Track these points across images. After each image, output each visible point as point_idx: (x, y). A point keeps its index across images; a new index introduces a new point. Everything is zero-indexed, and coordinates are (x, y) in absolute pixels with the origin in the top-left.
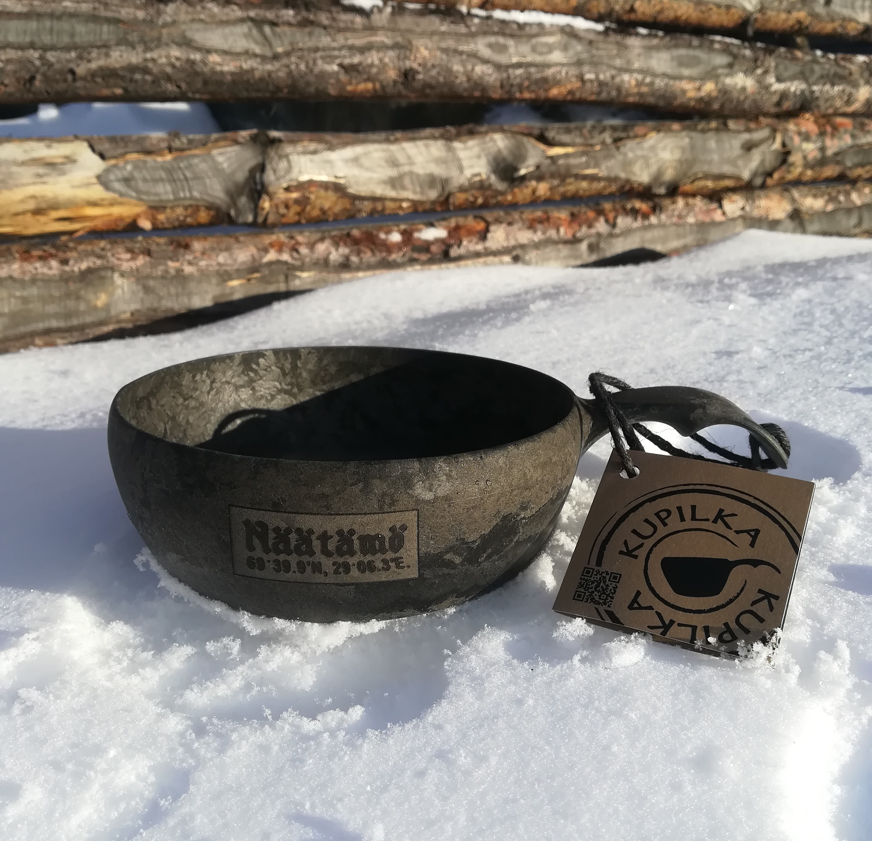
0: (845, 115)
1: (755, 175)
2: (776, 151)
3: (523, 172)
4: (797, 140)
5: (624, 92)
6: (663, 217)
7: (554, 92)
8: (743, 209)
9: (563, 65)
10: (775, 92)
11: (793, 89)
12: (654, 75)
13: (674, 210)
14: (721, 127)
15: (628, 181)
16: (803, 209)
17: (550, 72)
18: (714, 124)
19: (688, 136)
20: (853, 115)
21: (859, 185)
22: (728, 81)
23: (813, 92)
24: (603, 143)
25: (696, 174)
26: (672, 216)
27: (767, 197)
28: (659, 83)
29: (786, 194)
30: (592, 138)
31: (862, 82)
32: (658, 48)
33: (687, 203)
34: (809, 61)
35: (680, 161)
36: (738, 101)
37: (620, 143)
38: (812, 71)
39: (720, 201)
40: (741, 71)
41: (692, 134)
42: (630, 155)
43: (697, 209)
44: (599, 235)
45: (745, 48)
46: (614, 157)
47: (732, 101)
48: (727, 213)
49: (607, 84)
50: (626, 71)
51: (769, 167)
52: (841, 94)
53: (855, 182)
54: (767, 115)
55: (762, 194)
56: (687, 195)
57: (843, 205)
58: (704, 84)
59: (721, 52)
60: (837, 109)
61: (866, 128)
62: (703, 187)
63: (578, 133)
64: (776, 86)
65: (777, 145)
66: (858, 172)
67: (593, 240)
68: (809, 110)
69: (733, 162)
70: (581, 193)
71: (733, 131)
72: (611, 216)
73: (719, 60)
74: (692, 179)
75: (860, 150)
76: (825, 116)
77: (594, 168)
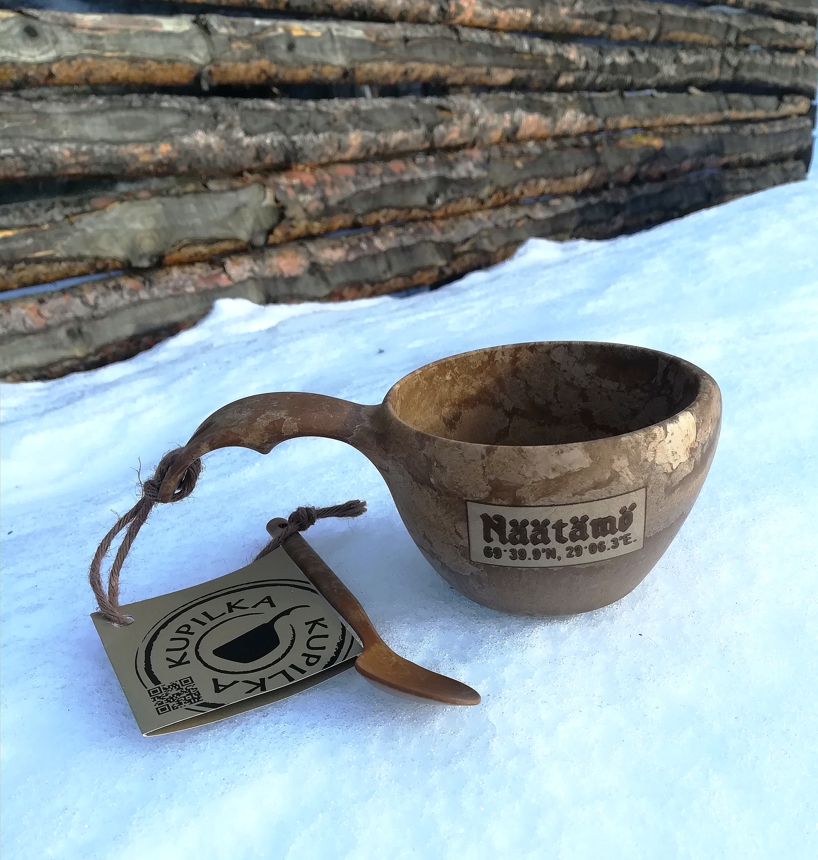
0: (343, 162)
1: (253, 234)
2: (267, 207)
4: (291, 193)
5: (59, 165)
6: (156, 291)
8: (252, 270)
10: (248, 146)
11: (268, 141)
12: (91, 142)
13: (167, 282)
14: (202, 188)
15: (97, 259)
16: (322, 262)
18: (191, 187)
19: (159, 202)
20: (354, 161)
21: (383, 230)
22: (186, 140)
23: (293, 143)
24: (52, 221)
25: (180, 241)
26: (167, 288)
27: (280, 255)
28: (100, 150)
29: (301, 249)
30: (37, 217)
31: (350, 126)
32: (89, 113)
33: (184, 272)
34: (283, 111)
35: (155, 230)
36: (208, 161)
37: (73, 219)
38: (289, 121)
39: (222, 265)
40: (200, 128)
41: (164, 200)
42: (90, 230)
43: (196, 277)
44: (78, 319)
45: (201, 103)
46: (69, 234)
47: (199, 161)
48: (232, 277)
49: (32, 158)
50: (53, 141)
51: (266, 226)
52: (329, 142)
53: (376, 227)
54: (251, 171)
55: (273, 252)
56: (181, 264)
57: (367, 252)
58: (157, 146)
59: (172, 110)
60: (330, 157)
61: (371, 173)
62: (196, 254)
63: (18, 214)
64: (247, 141)
65: (269, 200)
66: (374, 217)
67: (71, 325)
68: (297, 161)
69: (222, 224)
70: (43, 277)
71: (216, 192)
72: (91, 297)
73: (169, 119)
74: (177, 247)
75: (367, 195)
76: (322, 166)
77: (47, 249)
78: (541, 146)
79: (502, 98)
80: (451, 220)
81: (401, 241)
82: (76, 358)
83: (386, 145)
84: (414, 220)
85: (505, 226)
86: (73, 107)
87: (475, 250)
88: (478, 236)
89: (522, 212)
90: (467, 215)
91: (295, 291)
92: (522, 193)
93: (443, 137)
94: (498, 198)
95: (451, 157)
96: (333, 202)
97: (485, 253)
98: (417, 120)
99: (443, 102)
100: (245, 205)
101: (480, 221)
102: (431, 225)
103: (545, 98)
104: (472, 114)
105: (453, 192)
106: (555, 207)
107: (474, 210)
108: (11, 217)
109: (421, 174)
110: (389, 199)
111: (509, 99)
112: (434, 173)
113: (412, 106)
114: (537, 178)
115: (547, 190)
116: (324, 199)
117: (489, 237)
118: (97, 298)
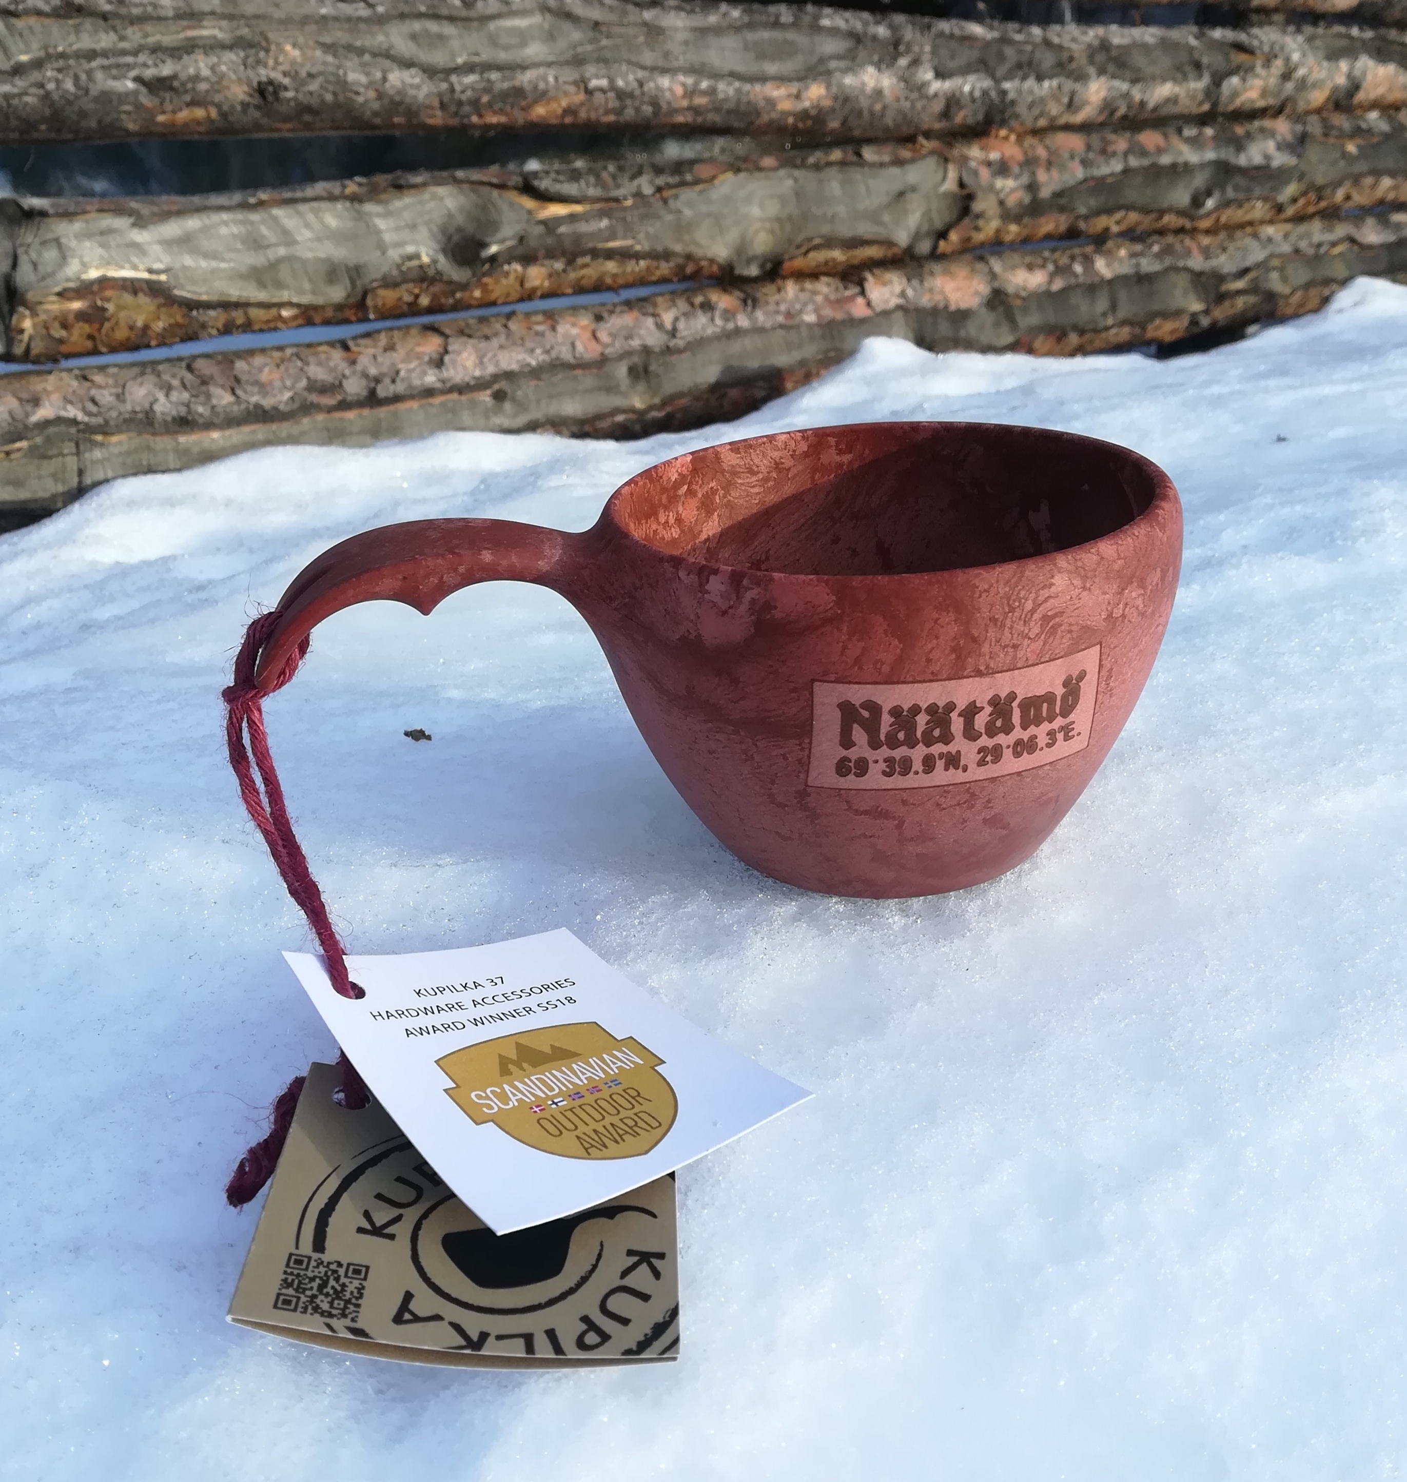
0: (1068, 128)
1: (917, 236)
2: (946, 194)
3: (495, 248)
4: (984, 173)
5: (664, 106)
6: (760, 315)
7: (539, 112)
8: (903, 294)
9: (547, 64)
10: (935, 95)
11: (967, 88)
12: (716, 76)
13: (777, 303)
14: (853, 158)
15: (689, 257)
16: (1010, 290)
17: (526, 79)
18: (836, 155)
19: (790, 176)
20: (1085, 128)
21: (1110, 244)
22: (848, 80)
23: (1004, 93)
24: (638, 195)
25: (810, 239)
26: (777, 312)
27: (947, 273)
28: (727, 90)
29: (980, 266)
30: (618, 186)
31: (1092, 71)
32: (717, 31)
33: (802, 290)
34: (994, 40)
35: (778, 220)
36: (872, 114)
37: (668, 194)
38: (1001, 57)
39: (861, 283)
40: (872, 63)
41: (797, 173)
42: (687, 212)
43: (819, 299)
44: (646, 350)
45: (877, 23)
46: (658, 217)
47: (860, 113)
48: (873, 303)
49: (631, 95)
50: (664, 71)
51: (939, 224)
52: (1055, 95)
53: (1100, 240)
54: (928, 135)
55: (937, 267)
56: (800, 276)
57: (1081, 280)
58: (807, 88)
59: (834, 32)
60: (1053, 119)
61: (1110, 149)
62: (826, 263)
63: (592, 179)
64: (937, 86)
65: (950, 184)
66: (1102, 222)
67: (636, 359)
68: (1003, 123)
69: (874, 217)
70: (609, 281)
71: (873, 165)
72: (668, 318)
73: (831, 46)
74: (803, 250)
75: (1098, 185)
76: (1037, 132)
77: (625, 237)
78: (1391, 120)
79: (1339, 35)
80: (1223, 235)
81: (1138, 265)
82: (632, 410)
83: (1142, 104)
84: (1161, 232)
85: (1311, 251)
86: (698, 20)
87: (1253, 289)
88: (1263, 265)
89: (1341, 230)
90: (1249, 230)
91: (962, 334)
92: (1347, 198)
93: (1235, 94)
94: (1306, 205)
95: (1239, 130)
96: (1045, 193)
97: (1271, 296)
98: (1198, 66)
99: (1242, 37)
100: (913, 189)
101: (1270, 240)
102: (1188, 242)
104: (1288, 60)
105: (1236, 188)
106: (1397, 227)
107: (1262, 222)
108: (582, 183)
109: (1191, 156)
110: (1132, 195)
111: (1350, 37)
112: (1210, 155)
113: (1193, 42)
114: (1377, 173)
115: (1391, 196)
116: (1032, 187)
117: (1281, 269)
118: (676, 319)
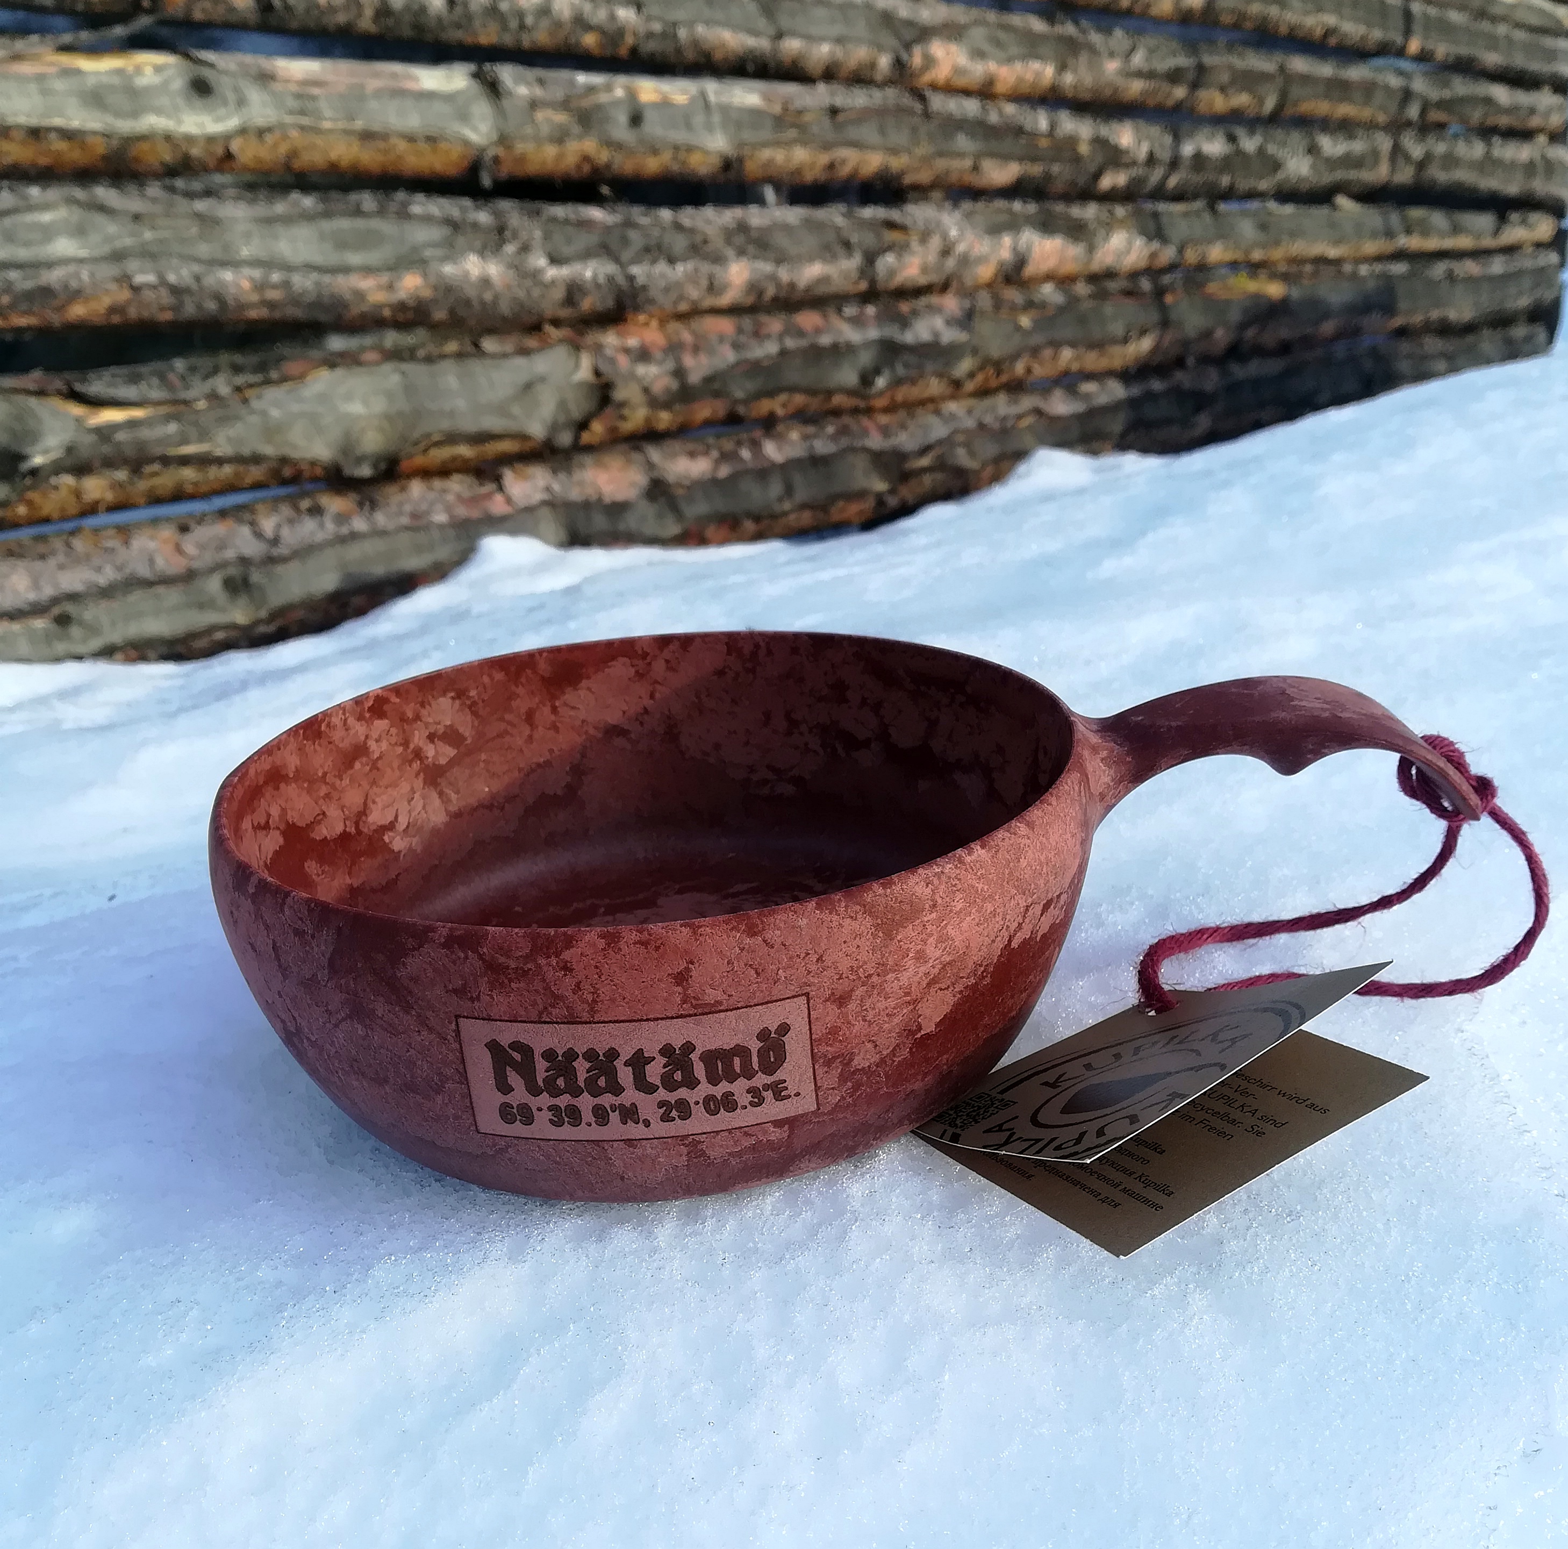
0: (714, 311)
1: (554, 428)
2: (581, 384)
3: (38, 460)
4: (623, 362)
5: (231, 302)
6: (381, 518)
7: (78, 311)
8: (548, 489)
9: (81, 261)
10: (553, 282)
11: (588, 274)
12: (288, 268)
13: (401, 504)
14: (470, 348)
15: (284, 460)
16: (671, 479)
17: (53, 277)
18: (452, 346)
19: (395, 370)
20: (734, 311)
21: (780, 428)
22: (448, 269)
23: (631, 279)
24: (213, 397)
25: (428, 435)
26: (400, 513)
27: (600, 465)
28: (302, 282)
29: (636, 456)
30: (187, 387)
31: (730, 252)
32: (287, 220)
33: (431, 489)
34: (616, 225)
35: (388, 417)
36: (483, 303)
37: (249, 393)
38: (625, 241)
39: (498, 479)
40: (472, 249)
41: (405, 366)
42: (275, 413)
43: (450, 498)
44: (244, 561)
45: (477, 208)
46: (237, 418)
47: (468, 303)
48: (514, 499)
49: (188, 291)
50: (224, 264)
51: (577, 413)
52: (693, 278)
53: (769, 424)
54: (556, 323)
55: (588, 459)
56: (426, 474)
57: (750, 465)
58: (399, 278)
59: (427, 219)
60: (694, 303)
61: (764, 331)
62: (454, 459)
63: (155, 381)
64: (551, 272)
65: (584, 372)
66: (765, 406)
67: (232, 571)
68: (637, 308)
69: (501, 409)
70: (189, 489)
71: (494, 356)
72: (268, 525)
73: (423, 234)
74: (422, 446)
75: (754, 368)
76: (682, 317)
77: (200, 441)
78: (1066, 292)
79: (999, 211)
80: (902, 414)
81: (812, 447)
82: (234, 626)
83: (792, 285)
84: (836, 413)
85: (997, 426)
86: (261, 209)
87: (941, 465)
88: (948, 442)
89: (1027, 402)
90: (931, 406)
91: (622, 527)
92: (1029, 371)
93: (892, 273)
94: (986, 380)
95: (904, 307)
96: (694, 378)
97: (960, 472)
98: (847, 246)
99: (894, 214)
100: (542, 379)
101: (953, 417)
102: (865, 421)
103: (1076, 211)
104: (945, 237)
105: (906, 366)
106: (1087, 397)
107: (943, 398)
108: (143, 386)
109: (851, 335)
110: (793, 376)
111: (1010, 212)
112: (873, 333)
113: (839, 220)
114: (1056, 345)
115: (1075, 367)
116: (679, 373)
117: (967, 445)
118: (279, 526)
